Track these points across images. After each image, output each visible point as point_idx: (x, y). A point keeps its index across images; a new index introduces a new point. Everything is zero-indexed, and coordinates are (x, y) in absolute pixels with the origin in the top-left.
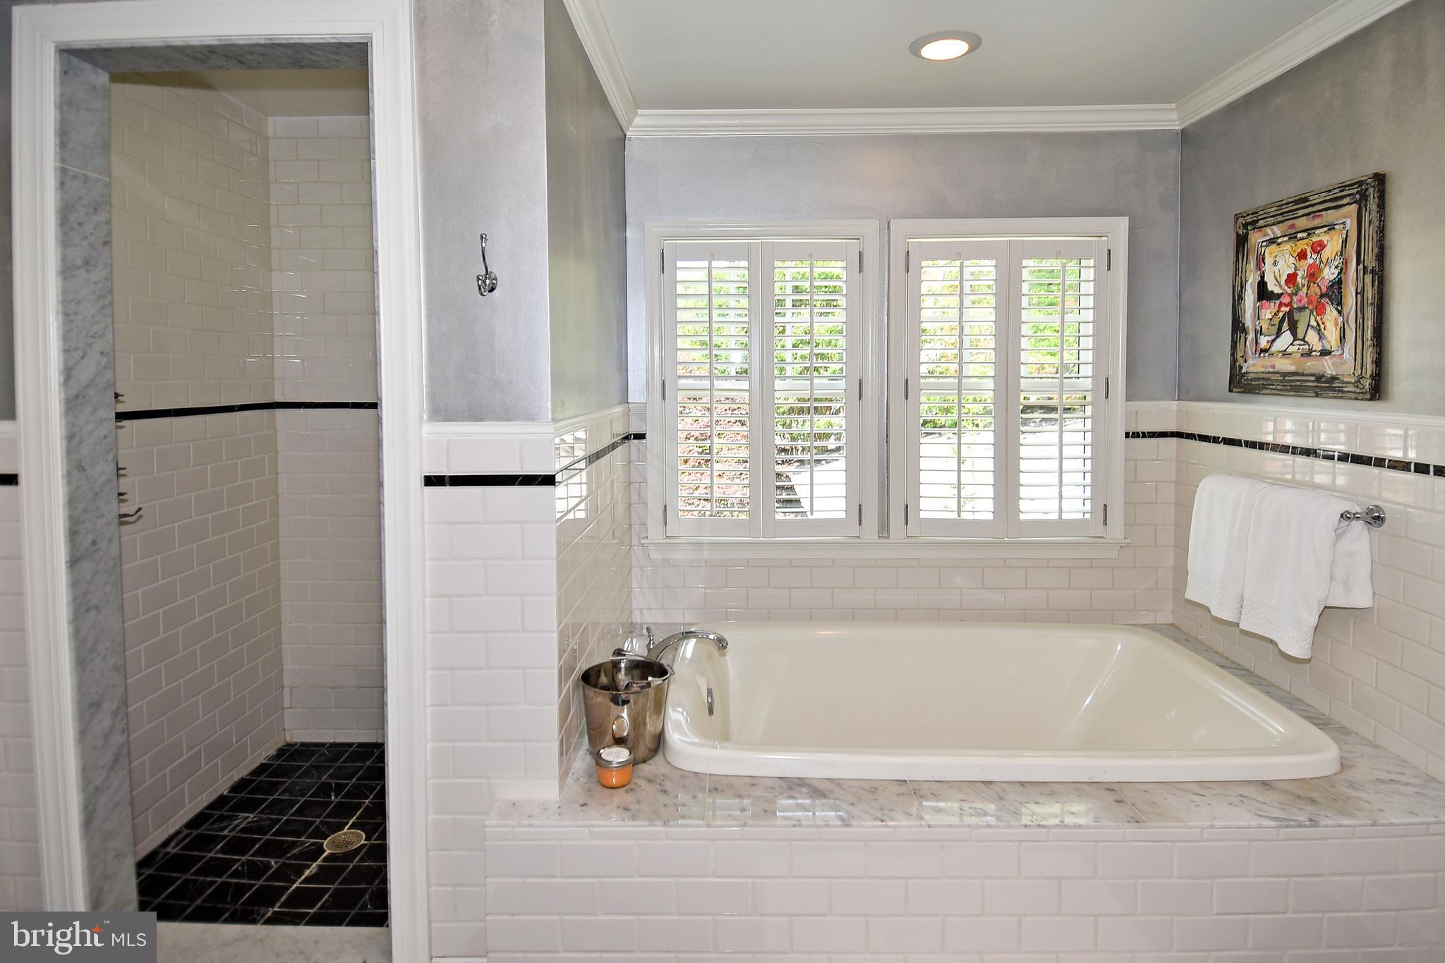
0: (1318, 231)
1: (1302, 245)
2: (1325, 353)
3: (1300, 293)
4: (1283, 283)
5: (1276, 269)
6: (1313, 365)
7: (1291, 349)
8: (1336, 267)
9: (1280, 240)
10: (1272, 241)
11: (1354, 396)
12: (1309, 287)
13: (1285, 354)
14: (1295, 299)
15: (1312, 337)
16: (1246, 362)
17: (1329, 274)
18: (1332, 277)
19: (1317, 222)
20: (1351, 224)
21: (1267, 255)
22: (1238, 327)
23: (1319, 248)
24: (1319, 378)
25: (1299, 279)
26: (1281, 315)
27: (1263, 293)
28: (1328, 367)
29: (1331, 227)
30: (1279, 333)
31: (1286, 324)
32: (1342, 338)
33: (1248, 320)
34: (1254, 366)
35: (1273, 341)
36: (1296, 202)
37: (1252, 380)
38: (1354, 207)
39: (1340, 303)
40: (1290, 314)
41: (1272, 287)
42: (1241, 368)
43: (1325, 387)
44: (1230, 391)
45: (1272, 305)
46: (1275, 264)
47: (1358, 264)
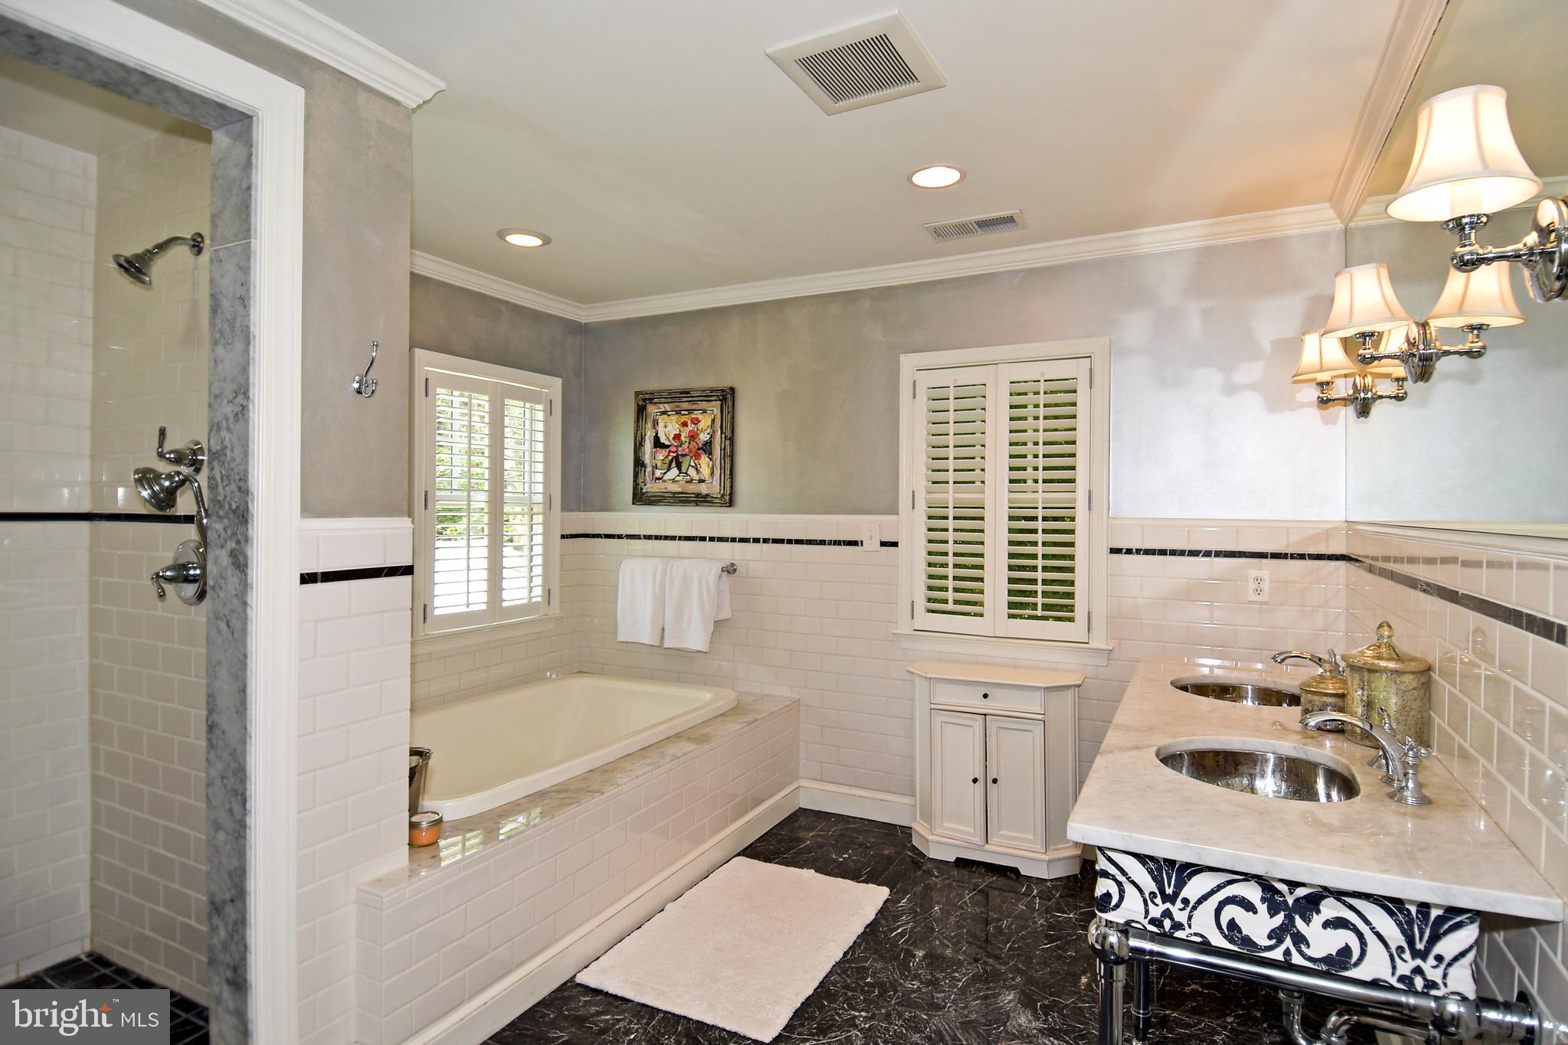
0: (695, 412)
1: (684, 419)
2: (701, 481)
3: (683, 446)
4: (671, 438)
5: (666, 430)
6: (693, 488)
7: (678, 478)
8: (708, 434)
9: (669, 413)
10: (664, 413)
11: (720, 505)
12: (690, 443)
13: (674, 481)
14: (680, 449)
15: (692, 472)
16: (645, 485)
17: (704, 437)
18: (706, 439)
19: (694, 407)
20: (717, 411)
21: (660, 421)
22: (639, 463)
23: (696, 421)
24: (698, 495)
25: (683, 438)
26: (670, 458)
27: (658, 444)
28: (703, 489)
29: (705, 411)
30: (669, 468)
31: (674, 464)
32: (712, 473)
33: (647, 459)
34: (651, 487)
35: (665, 473)
36: (682, 393)
37: (651, 496)
38: (719, 403)
39: (710, 454)
40: (676, 458)
41: (663, 440)
42: (642, 489)
43: (701, 500)
44: (633, 504)
45: (664, 451)
46: (665, 427)
47: (722, 433)
